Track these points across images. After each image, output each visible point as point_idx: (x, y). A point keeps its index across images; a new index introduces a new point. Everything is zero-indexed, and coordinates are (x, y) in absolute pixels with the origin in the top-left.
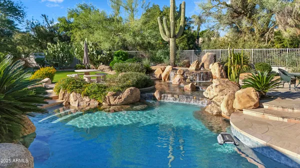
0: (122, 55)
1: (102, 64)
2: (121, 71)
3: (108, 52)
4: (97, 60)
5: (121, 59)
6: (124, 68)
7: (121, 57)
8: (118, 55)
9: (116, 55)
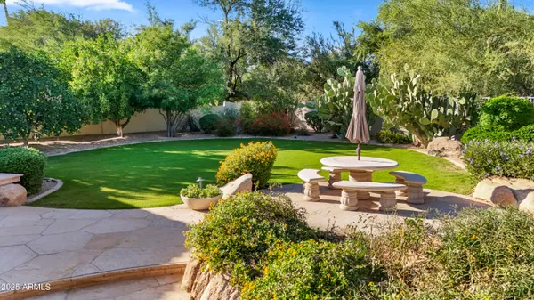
0: (509, 108)
1: (440, 133)
2: (488, 169)
3: (463, 101)
4: (427, 122)
5: (502, 122)
6: (503, 161)
7: (504, 115)
8: (495, 110)
9: (488, 110)
